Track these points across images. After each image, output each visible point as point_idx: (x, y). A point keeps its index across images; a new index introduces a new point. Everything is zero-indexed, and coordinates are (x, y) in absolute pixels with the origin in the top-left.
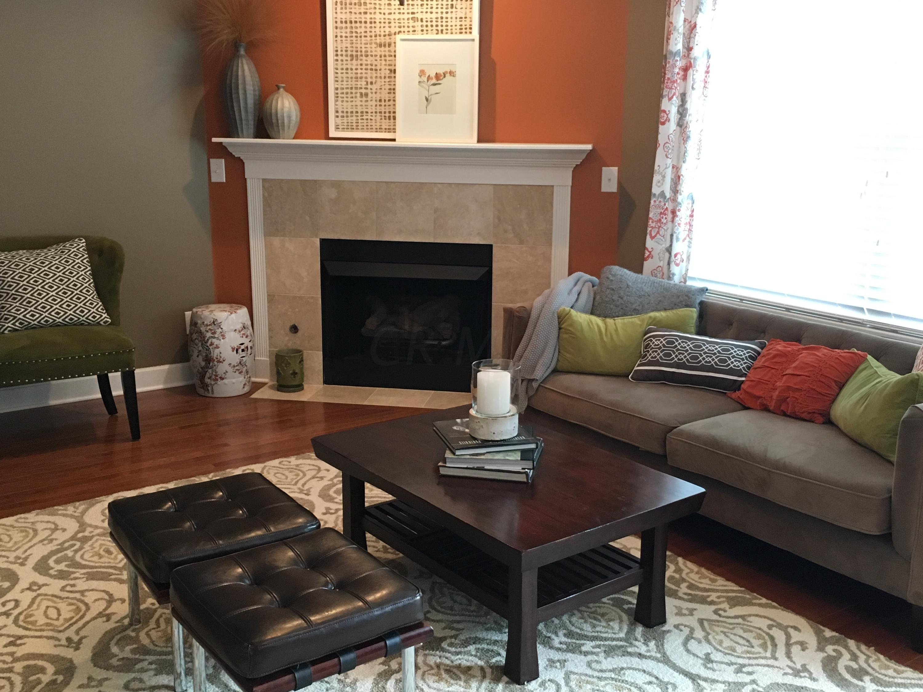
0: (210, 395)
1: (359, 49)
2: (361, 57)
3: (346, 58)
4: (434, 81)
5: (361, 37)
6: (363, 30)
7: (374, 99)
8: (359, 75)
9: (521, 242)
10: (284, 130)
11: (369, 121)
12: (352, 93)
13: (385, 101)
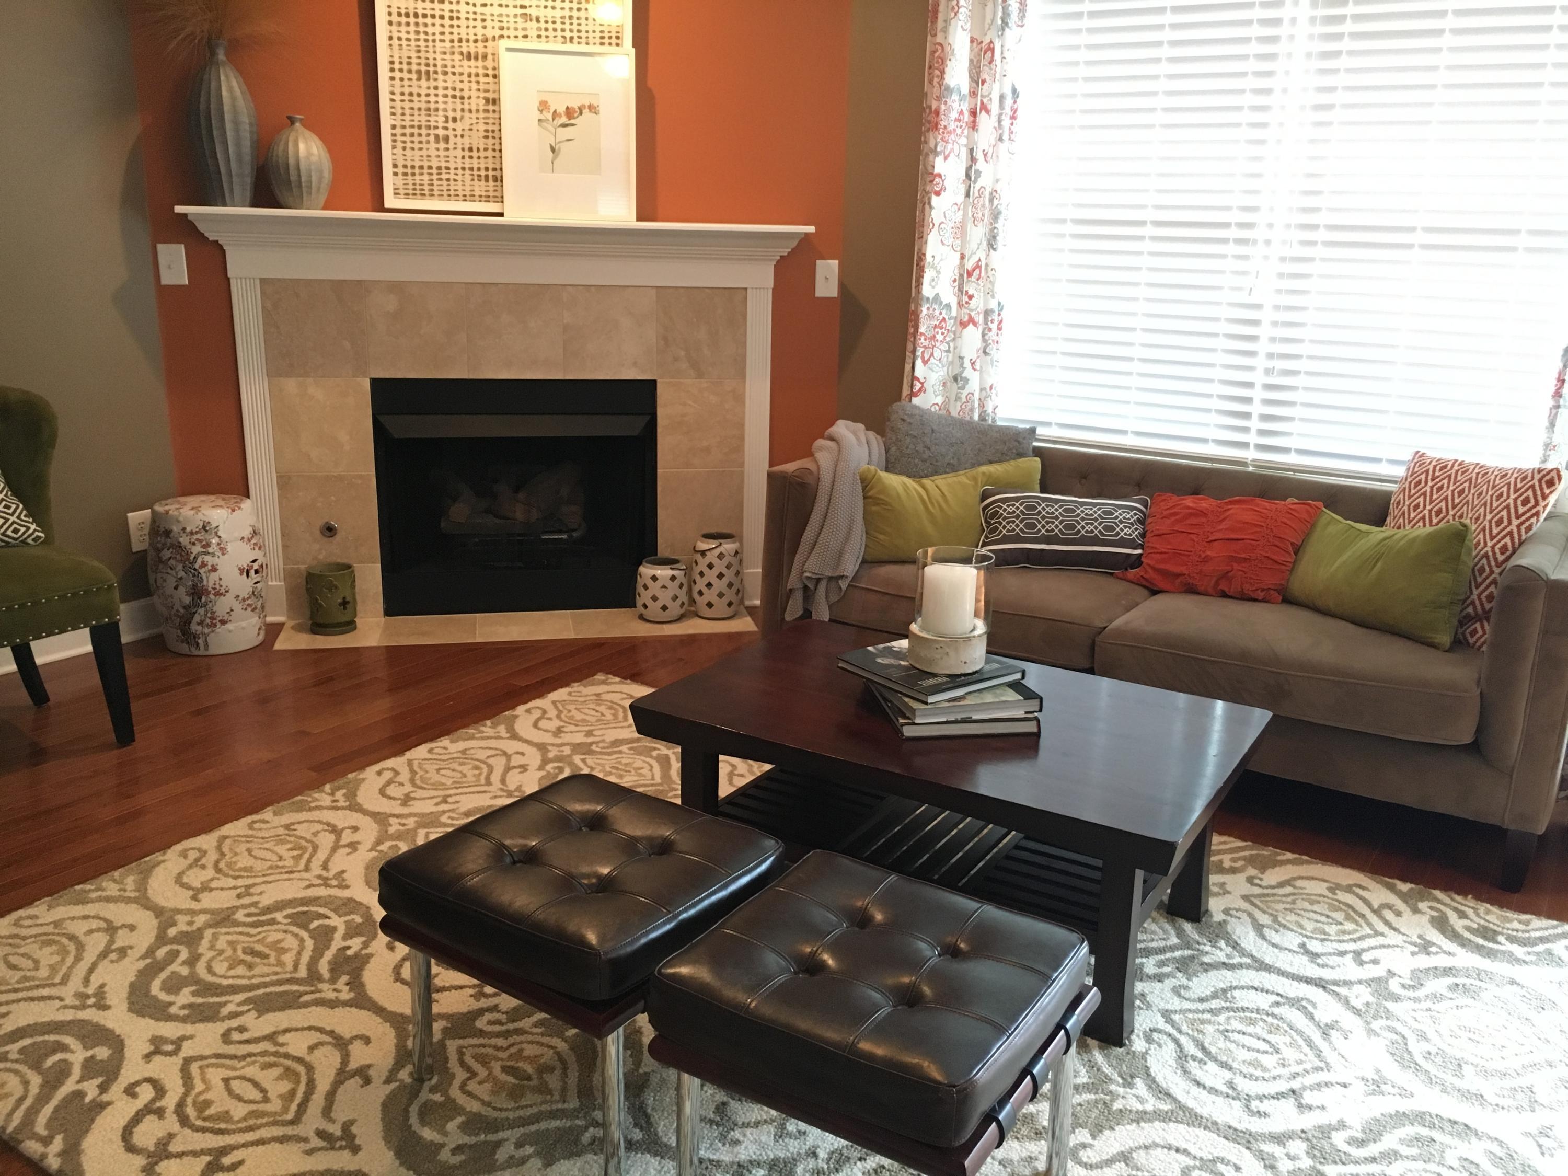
0: (202, 652)
1: (431, 62)
2: (435, 76)
3: (410, 76)
4: (564, 120)
5: (434, 41)
6: (438, 29)
7: (459, 146)
8: (432, 106)
9: (700, 375)
10: (310, 193)
11: (452, 182)
12: (420, 135)
13: (478, 150)
